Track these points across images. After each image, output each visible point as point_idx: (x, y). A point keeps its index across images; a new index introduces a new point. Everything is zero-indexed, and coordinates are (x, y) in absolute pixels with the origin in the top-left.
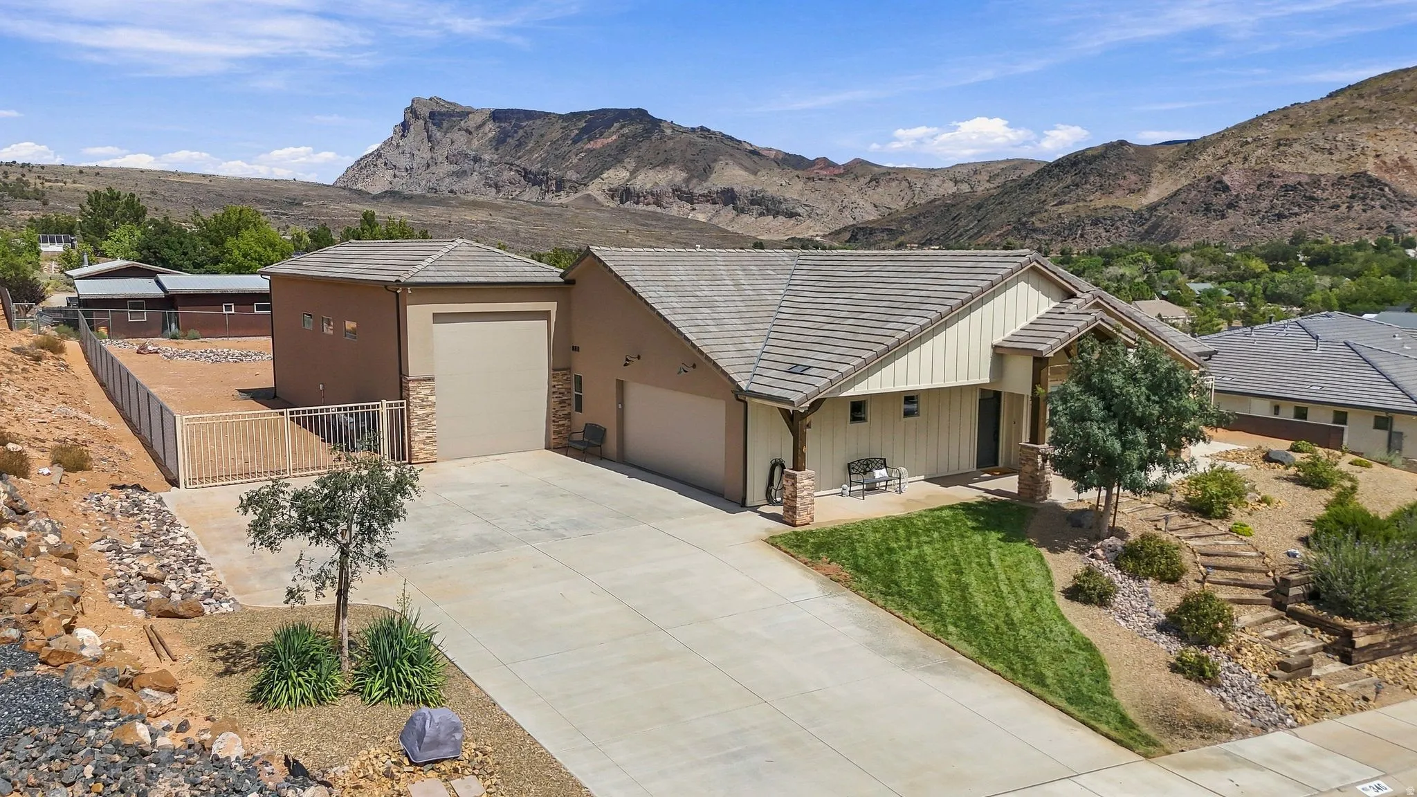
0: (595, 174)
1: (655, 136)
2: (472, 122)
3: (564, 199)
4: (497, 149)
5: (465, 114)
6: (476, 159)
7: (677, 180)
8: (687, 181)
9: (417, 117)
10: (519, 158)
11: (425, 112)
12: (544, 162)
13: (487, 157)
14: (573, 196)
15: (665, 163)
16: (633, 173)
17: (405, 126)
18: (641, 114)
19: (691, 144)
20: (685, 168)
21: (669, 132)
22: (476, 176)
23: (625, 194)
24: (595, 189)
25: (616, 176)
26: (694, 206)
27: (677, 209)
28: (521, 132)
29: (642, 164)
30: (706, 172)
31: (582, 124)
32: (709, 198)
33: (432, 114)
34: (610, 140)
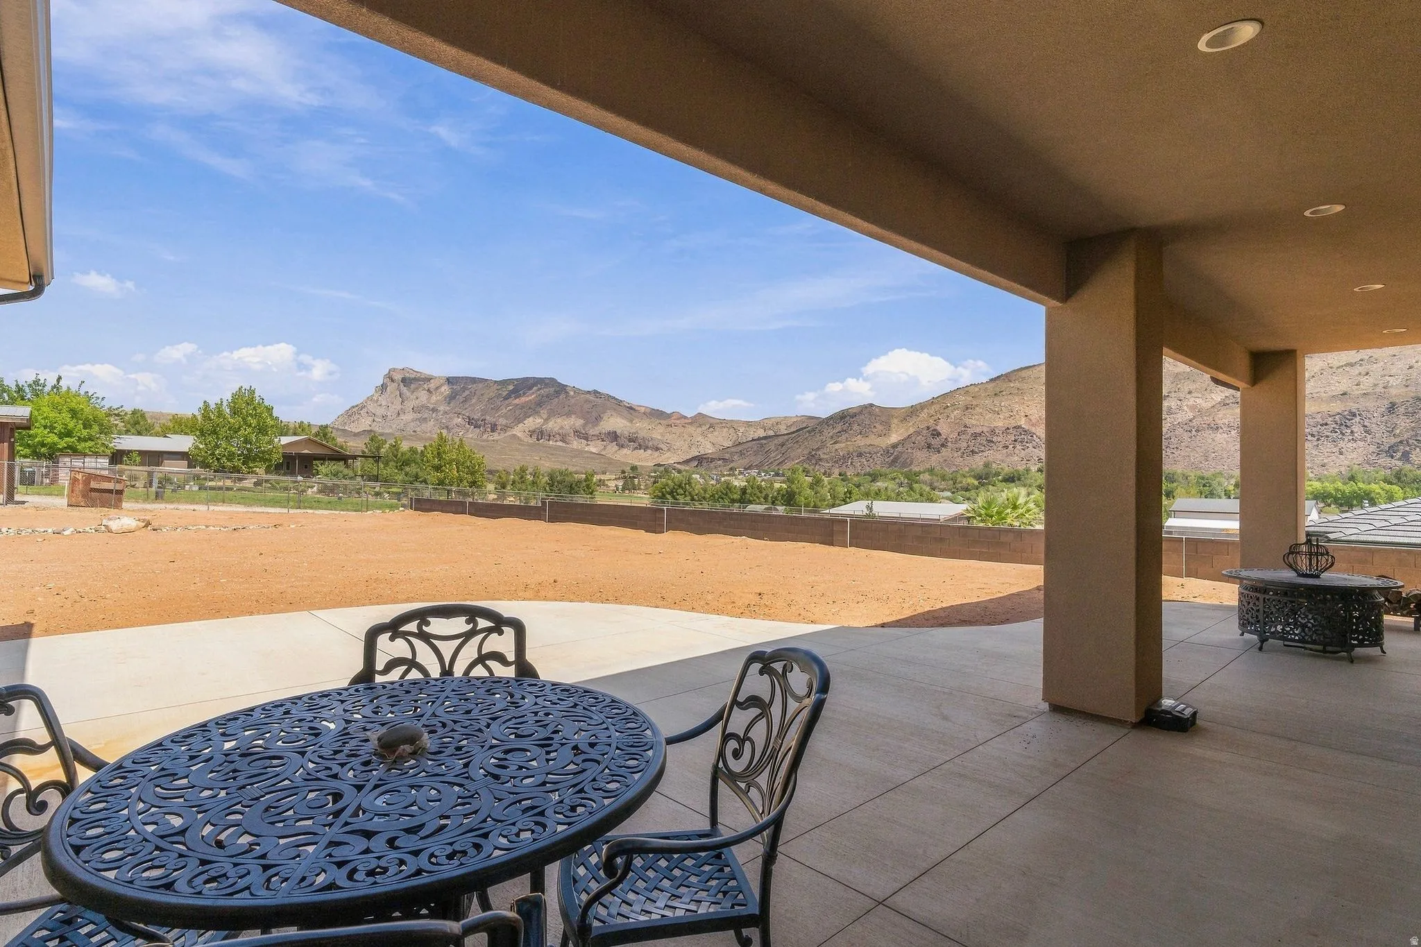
0: (519, 420)
1: (562, 396)
2: (432, 385)
3: (496, 436)
4: (449, 403)
5: (428, 379)
6: (434, 410)
7: (577, 425)
8: (584, 426)
9: (393, 381)
10: (466, 409)
11: (398, 377)
12: (484, 412)
13: (441, 408)
14: (503, 435)
15: (568, 415)
16: (546, 420)
17: (383, 388)
18: (551, 382)
19: (587, 401)
20: (583, 417)
21: (572, 393)
22: (432, 423)
23: (540, 434)
24: (519, 431)
25: (532, 422)
26: (589, 443)
27: (576, 444)
28: (467, 392)
29: (552, 414)
30: (598, 419)
31: (511, 387)
32: (600, 437)
33: (404, 380)
34: (530, 398)
